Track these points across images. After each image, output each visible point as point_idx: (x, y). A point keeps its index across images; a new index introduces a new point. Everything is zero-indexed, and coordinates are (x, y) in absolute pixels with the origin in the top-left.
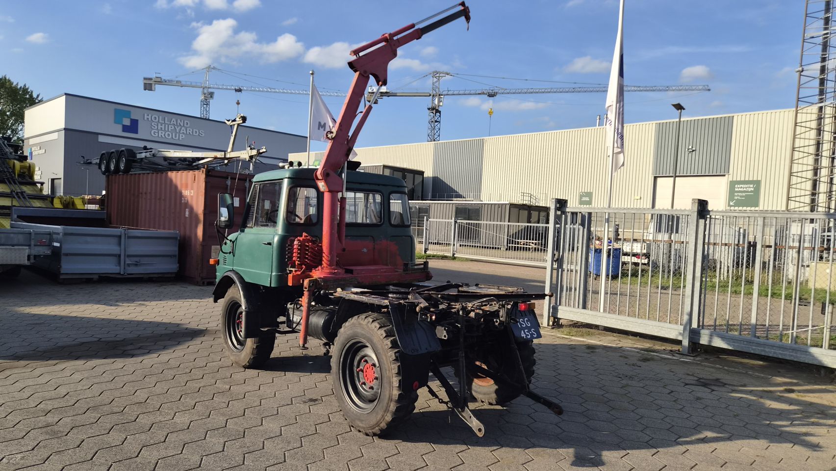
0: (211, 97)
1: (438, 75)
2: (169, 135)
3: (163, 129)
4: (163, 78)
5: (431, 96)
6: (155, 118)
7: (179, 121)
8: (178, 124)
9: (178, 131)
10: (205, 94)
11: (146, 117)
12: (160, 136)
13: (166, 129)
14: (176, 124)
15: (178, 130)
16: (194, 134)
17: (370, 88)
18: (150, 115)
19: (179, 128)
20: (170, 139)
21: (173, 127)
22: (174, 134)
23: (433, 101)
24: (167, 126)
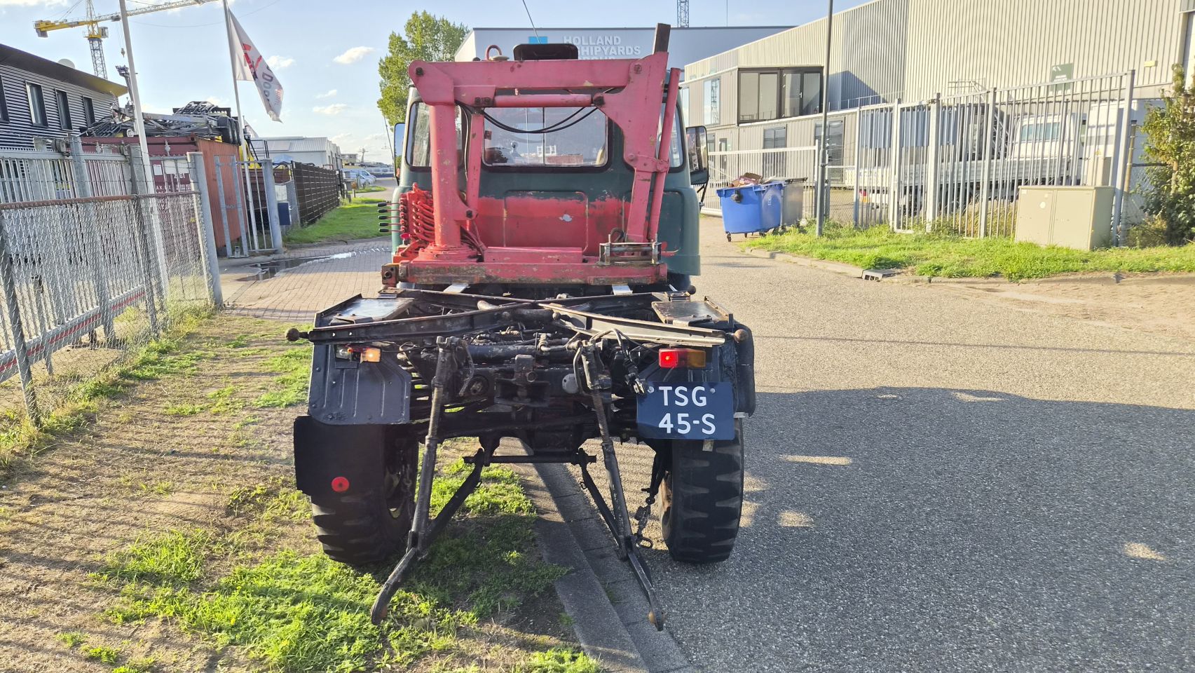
6: (577, 40)
7: (607, 39)
8: (606, 43)
14: (603, 43)
19: (608, 47)
24: (592, 48)
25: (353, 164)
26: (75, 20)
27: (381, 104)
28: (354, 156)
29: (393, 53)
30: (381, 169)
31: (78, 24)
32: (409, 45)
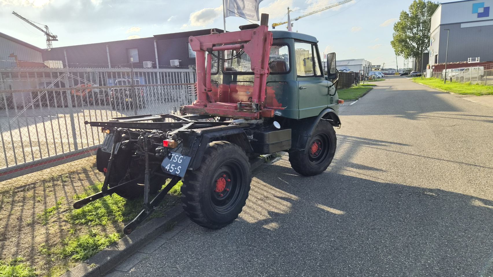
25: (378, 69)
26: (284, 22)
27: (393, 43)
28: (380, 66)
29: (401, 20)
30: (391, 71)
31: (285, 23)
32: (410, 15)
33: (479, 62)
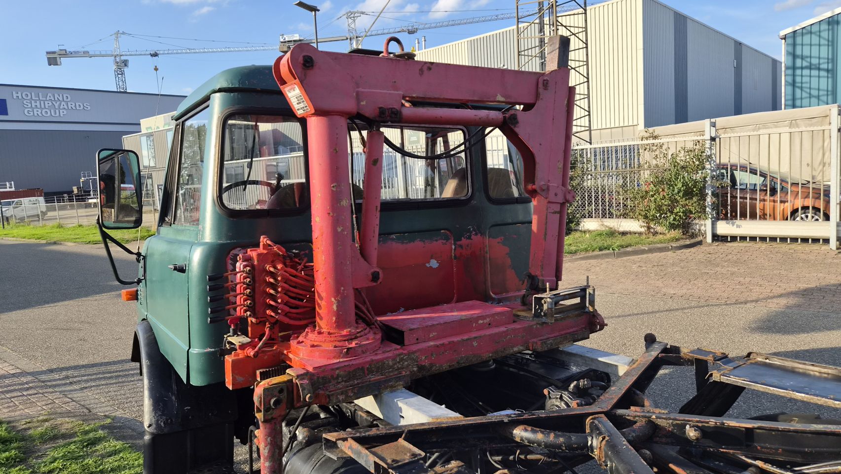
0: (126, 65)
1: (352, 15)
2: (46, 112)
3: (39, 106)
4: (68, 50)
5: (349, 40)
6: (27, 95)
7: (56, 96)
8: (56, 99)
9: (57, 107)
10: (117, 63)
11: (15, 95)
12: (36, 115)
13: (43, 106)
14: (53, 99)
15: (57, 105)
16: (78, 108)
17: (281, 37)
18: (20, 93)
19: (58, 103)
20: (49, 116)
21: (51, 104)
22: (52, 111)
23: (351, 45)
24: (42, 102)
33: (13, 189)
